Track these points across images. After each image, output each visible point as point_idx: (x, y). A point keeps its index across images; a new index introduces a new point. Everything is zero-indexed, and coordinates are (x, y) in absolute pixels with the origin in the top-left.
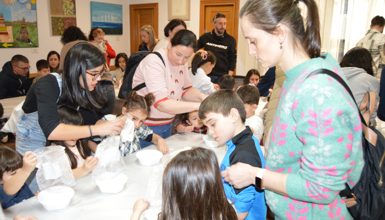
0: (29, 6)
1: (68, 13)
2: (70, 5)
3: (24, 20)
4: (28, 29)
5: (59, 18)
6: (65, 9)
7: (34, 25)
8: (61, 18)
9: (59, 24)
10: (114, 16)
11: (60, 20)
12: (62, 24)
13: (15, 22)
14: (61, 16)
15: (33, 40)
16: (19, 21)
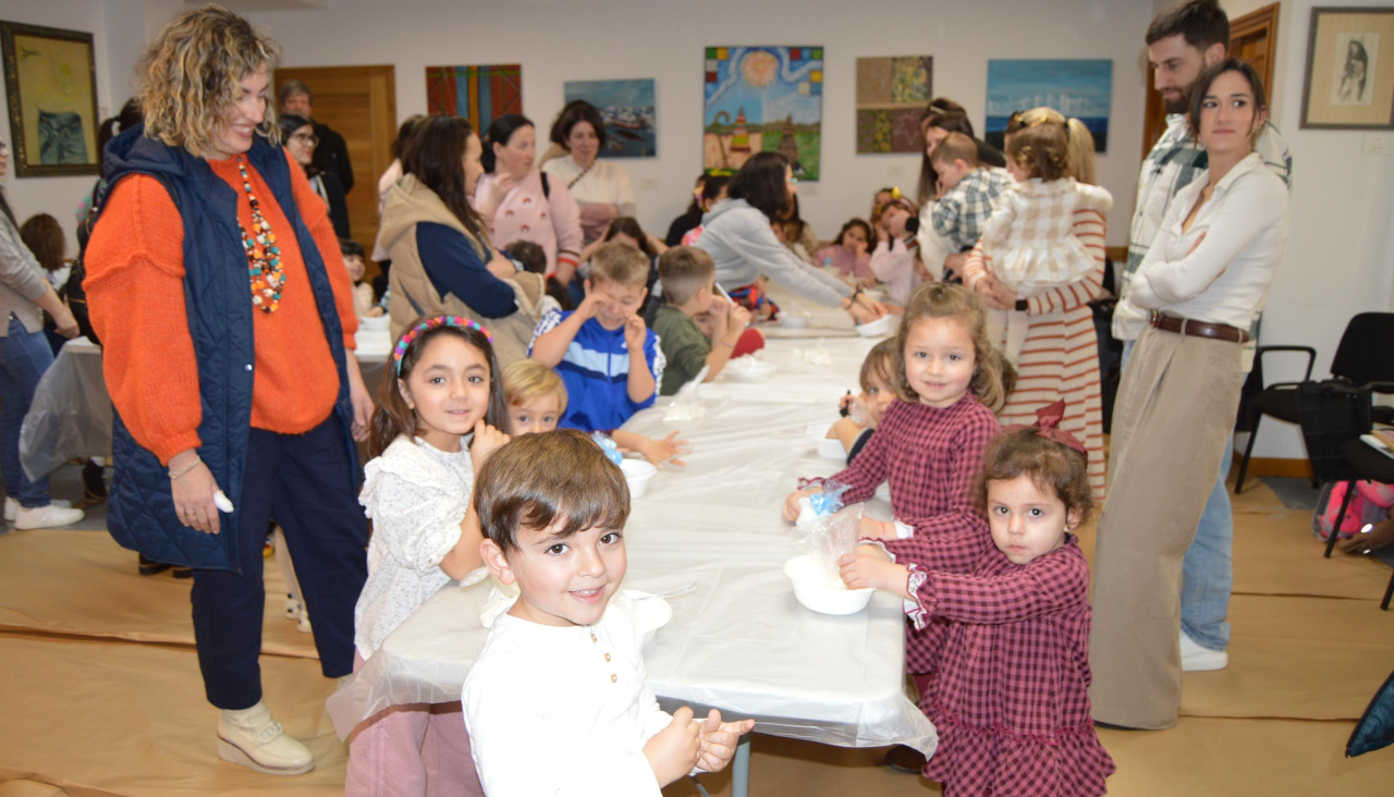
0: (804, 88)
1: (906, 97)
2: (917, 75)
3: (789, 119)
4: (798, 140)
5: (880, 111)
6: (900, 87)
7: (813, 131)
8: (886, 111)
9: (879, 125)
10: (1072, 96)
11: (883, 116)
12: (886, 127)
13: (768, 125)
14: (888, 106)
15: (808, 164)
16: (777, 124)
